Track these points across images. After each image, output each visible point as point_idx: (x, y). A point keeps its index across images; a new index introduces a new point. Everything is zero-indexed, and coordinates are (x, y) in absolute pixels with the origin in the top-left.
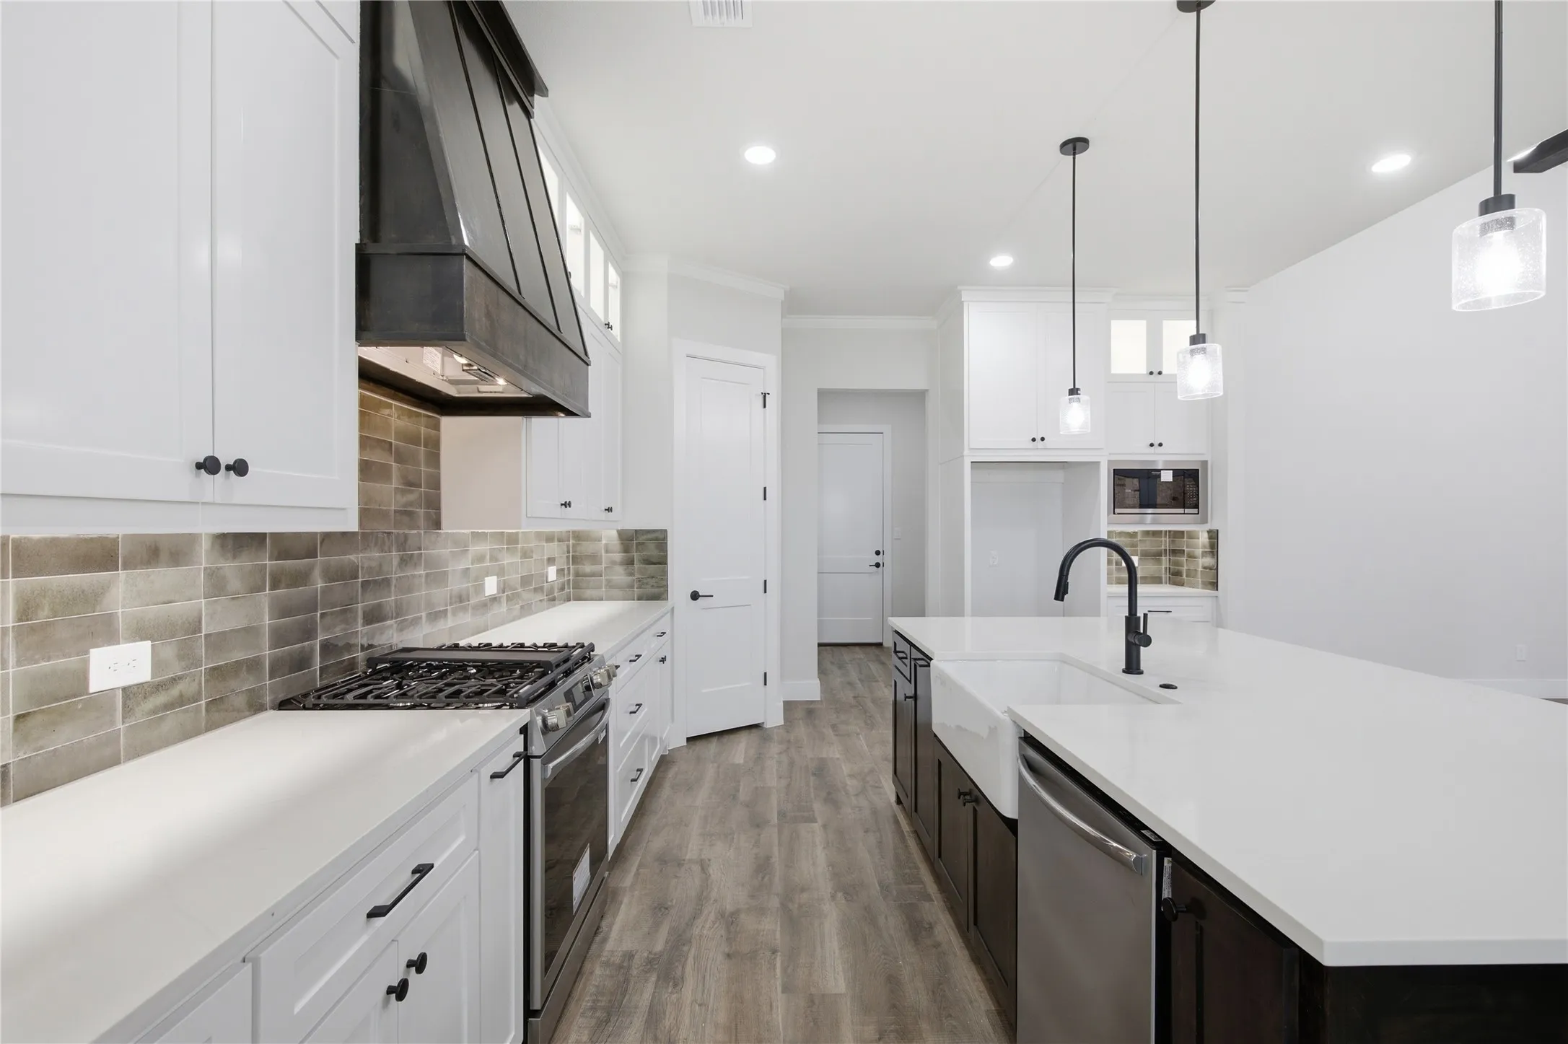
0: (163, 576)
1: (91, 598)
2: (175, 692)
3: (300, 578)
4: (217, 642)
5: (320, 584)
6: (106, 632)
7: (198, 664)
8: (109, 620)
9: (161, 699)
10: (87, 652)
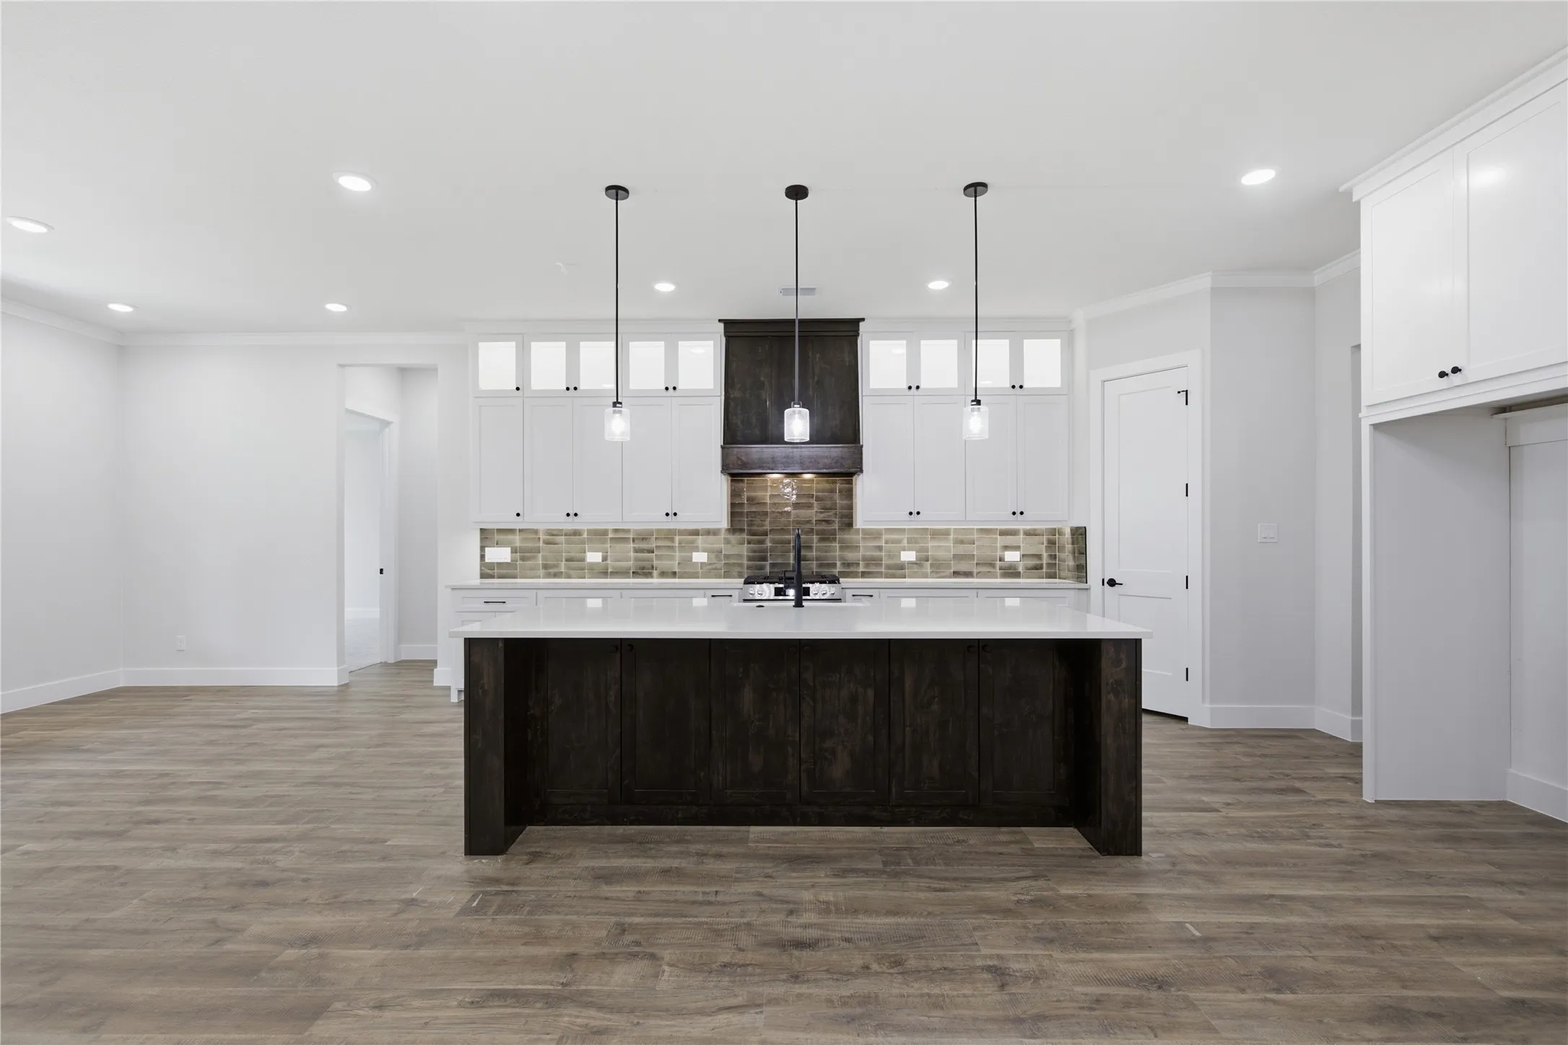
0: (711, 538)
1: (693, 542)
2: (714, 566)
3: (762, 542)
4: (727, 557)
5: (769, 544)
6: (697, 549)
7: (721, 560)
8: (697, 547)
9: (710, 567)
10: (692, 553)
